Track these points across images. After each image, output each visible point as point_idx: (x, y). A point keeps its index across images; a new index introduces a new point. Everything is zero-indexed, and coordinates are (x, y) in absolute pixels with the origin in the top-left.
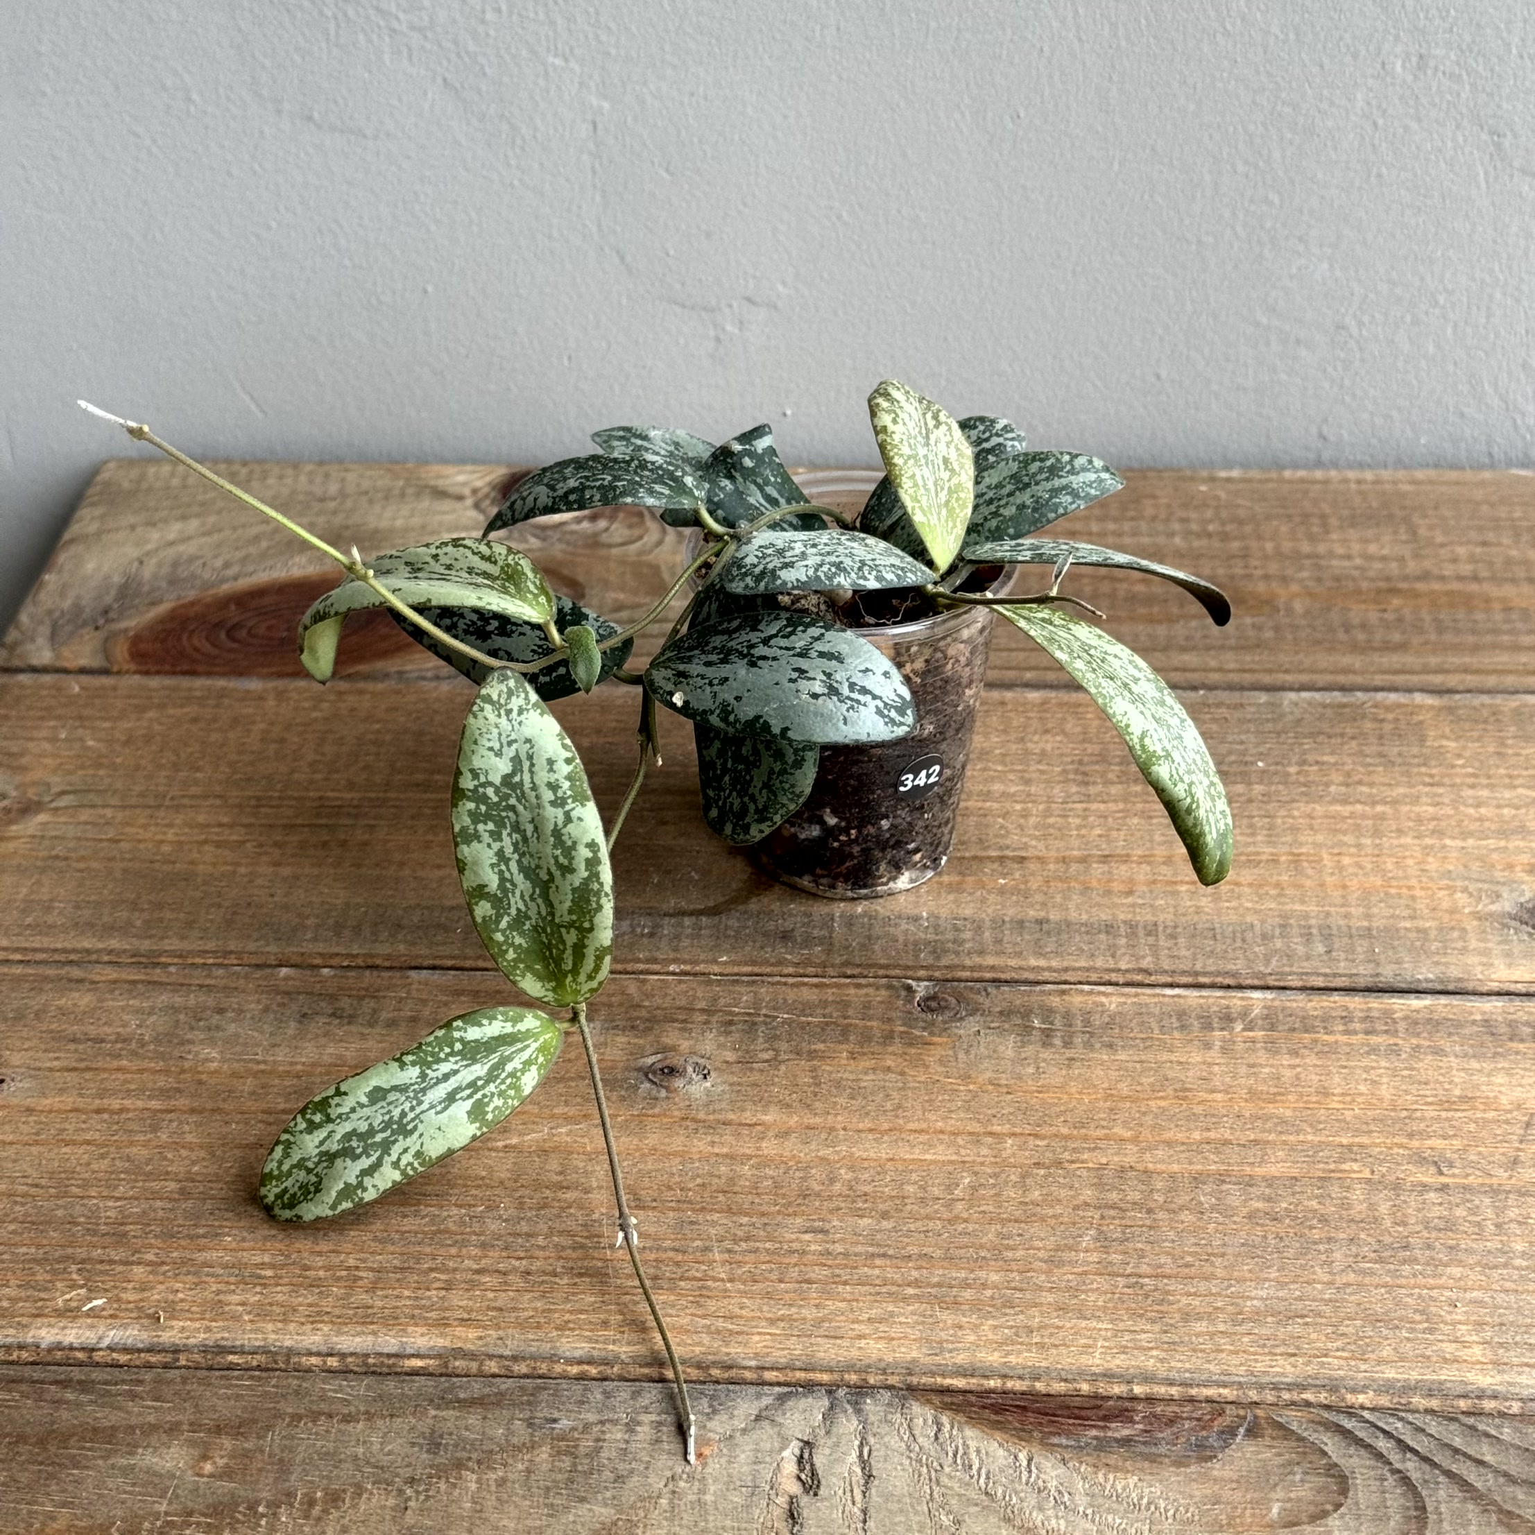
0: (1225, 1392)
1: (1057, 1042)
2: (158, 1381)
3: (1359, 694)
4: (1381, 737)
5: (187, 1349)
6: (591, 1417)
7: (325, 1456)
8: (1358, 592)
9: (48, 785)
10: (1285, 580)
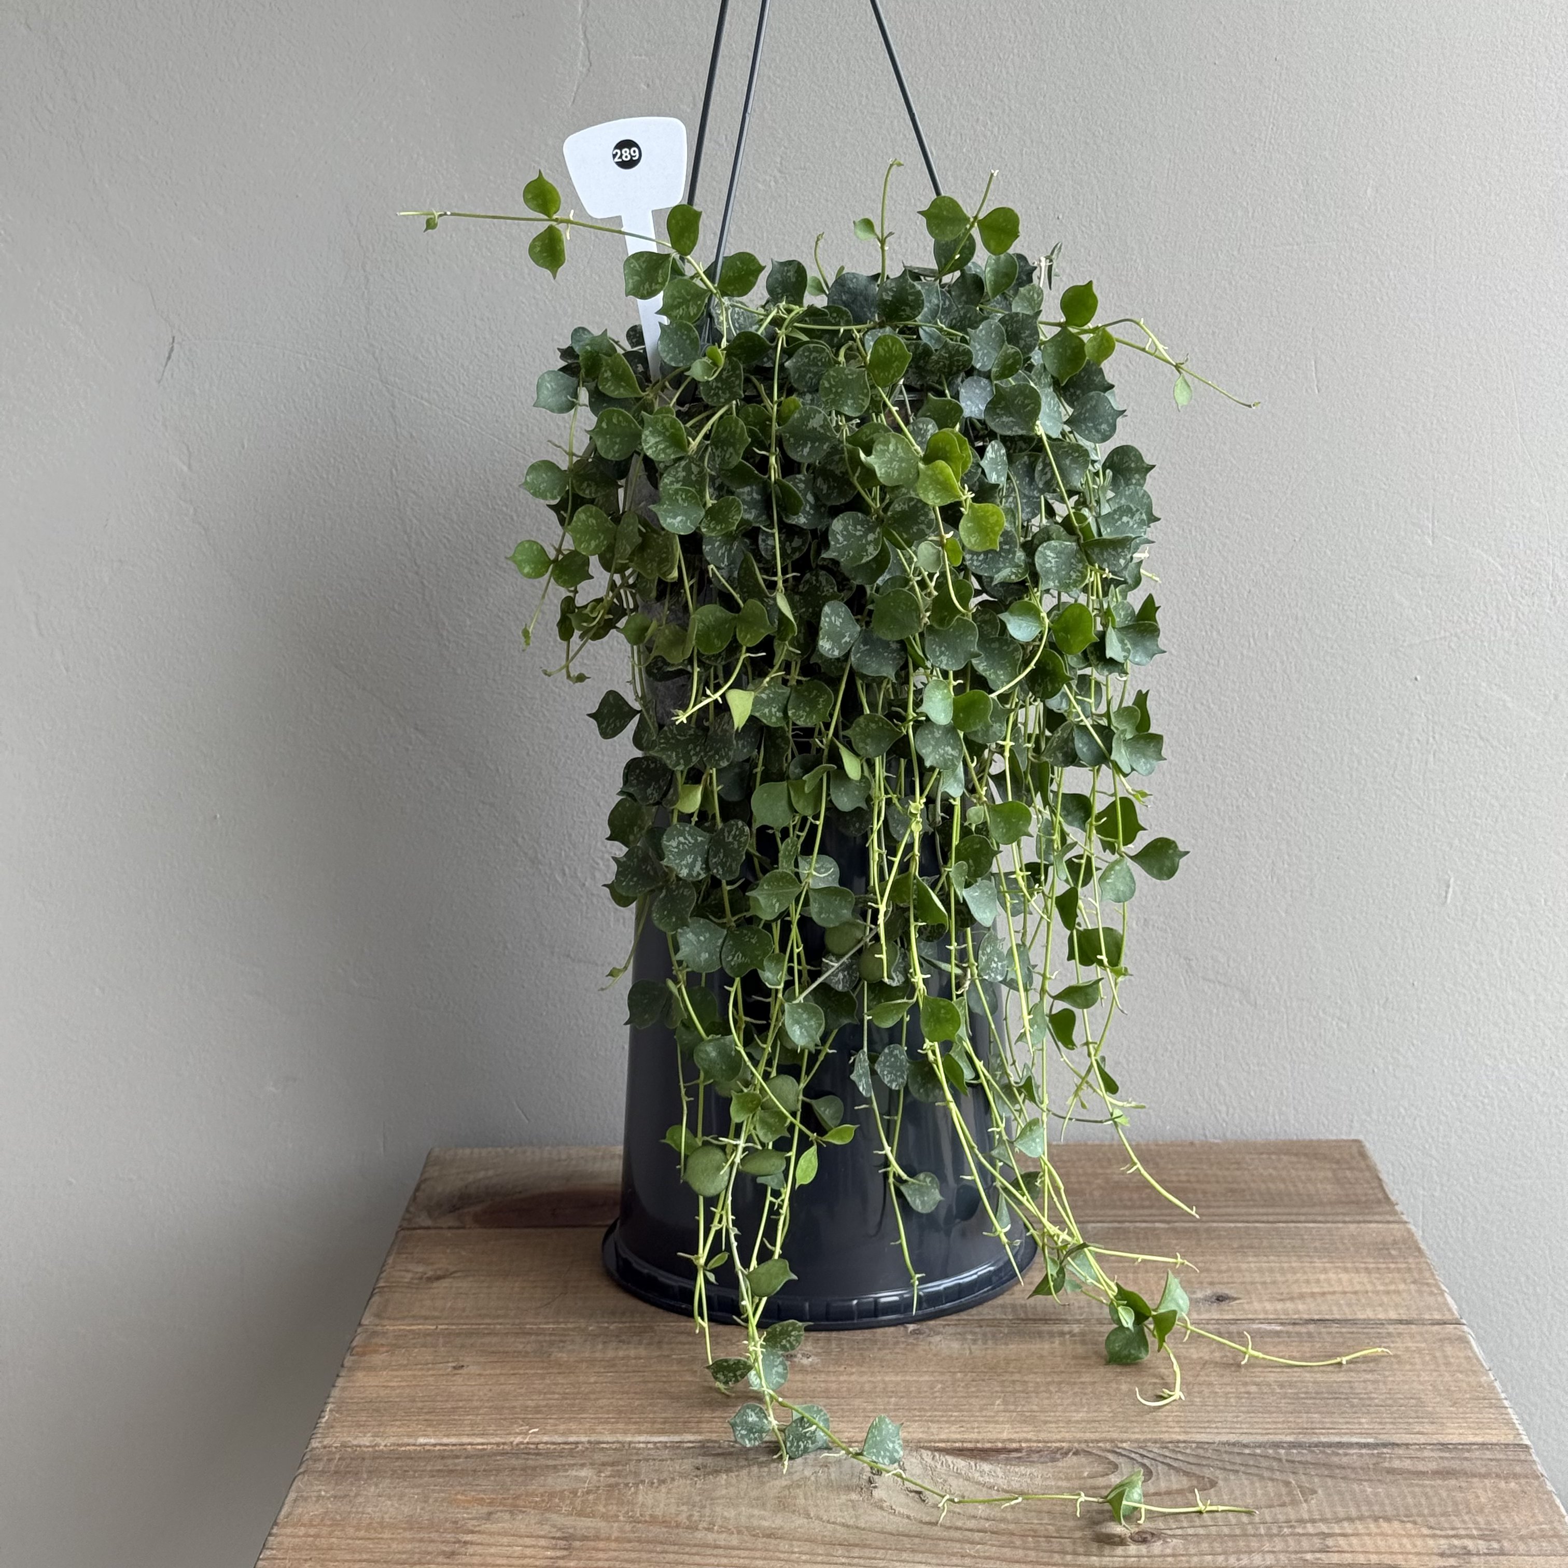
0: (1064, 1444)
1: (980, 1342)
2: (571, 1452)
3: (1127, 1224)
4: (1138, 1239)
5: (582, 1443)
8: (1127, 1187)
9: (447, 1270)
10: (1088, 1183)
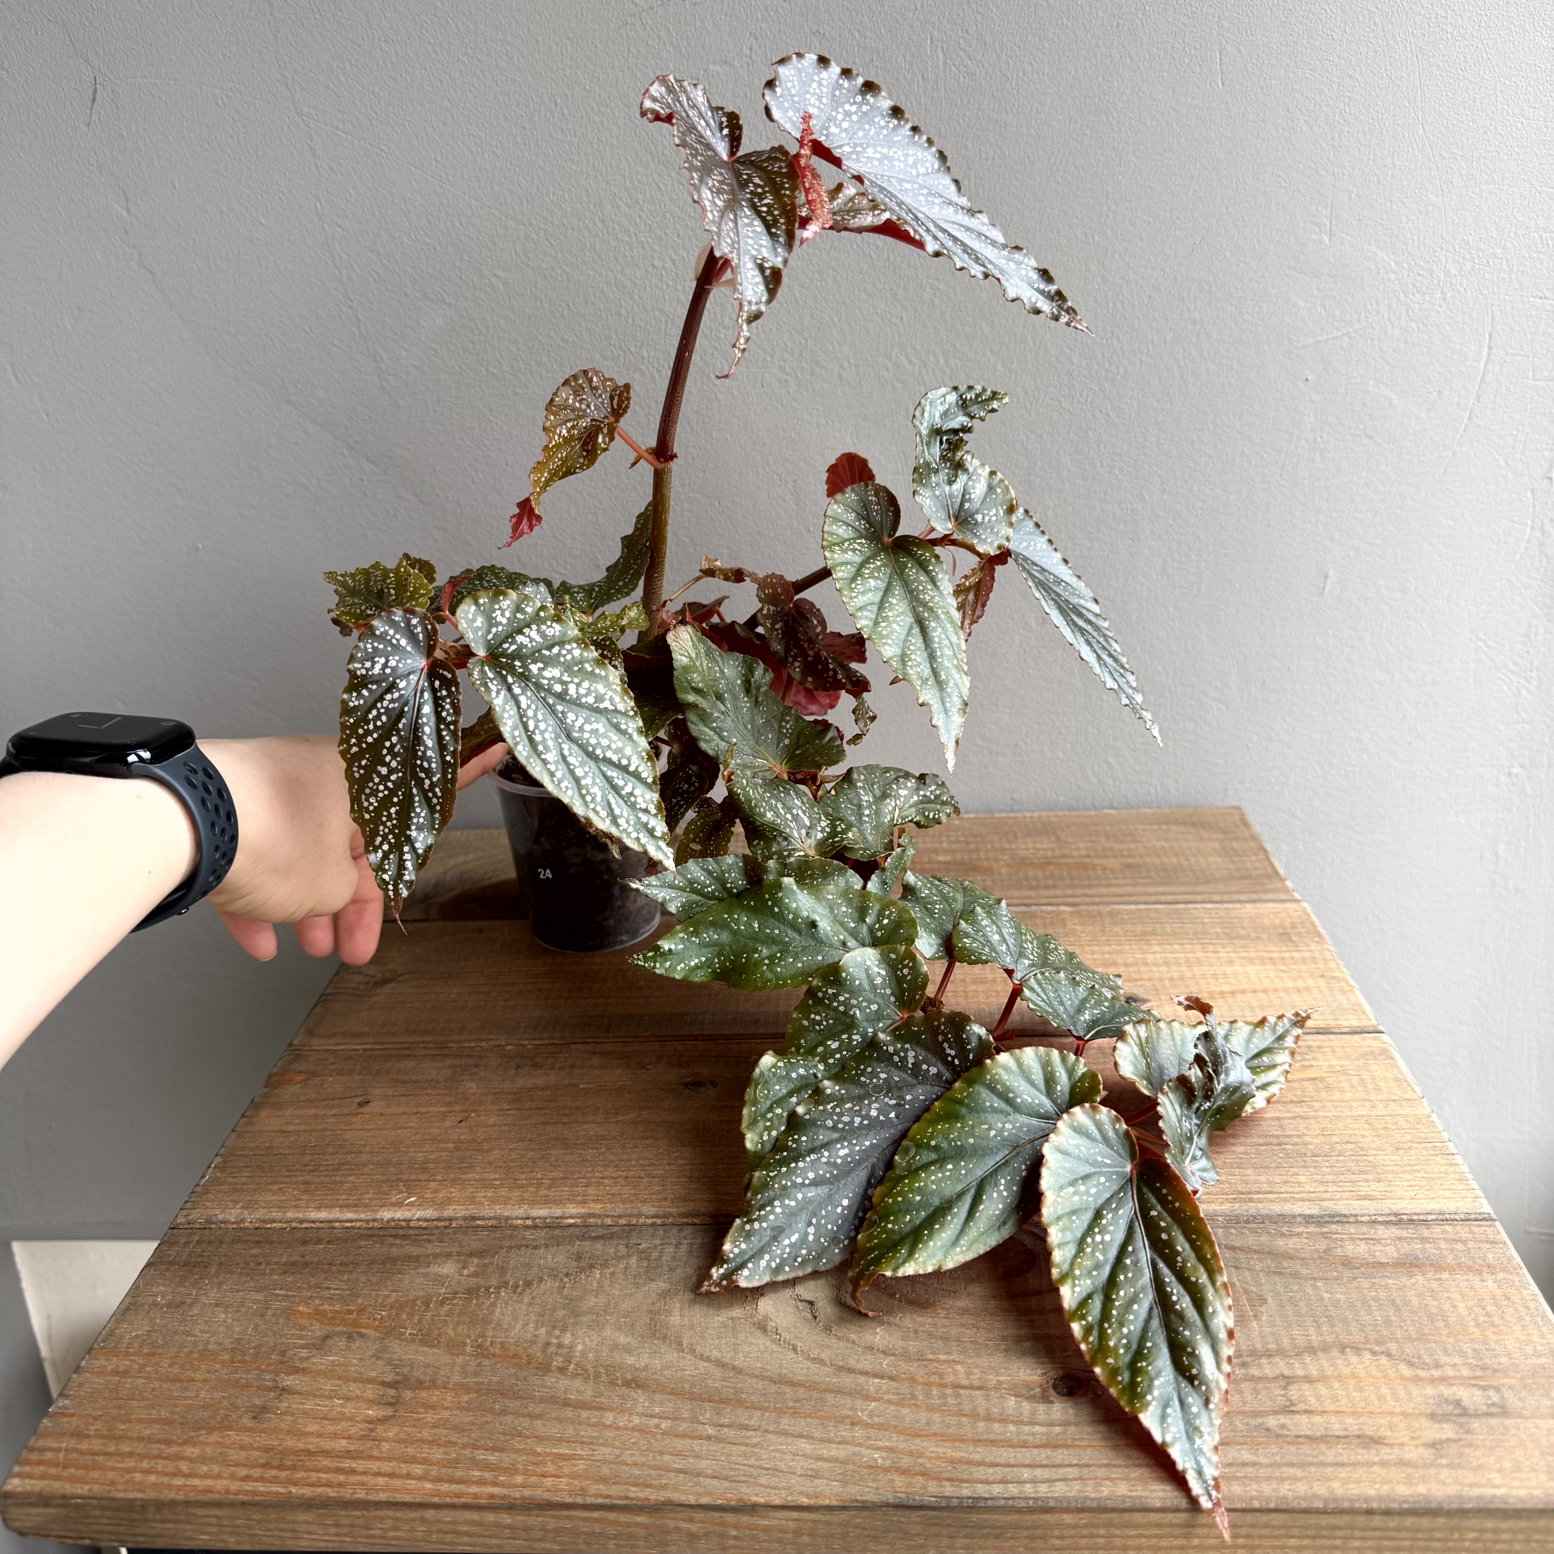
2: (442, 1234)
5: (457, 1219)
6: (658, 1242)
7: (524, 1265)
9: (396, 972)
